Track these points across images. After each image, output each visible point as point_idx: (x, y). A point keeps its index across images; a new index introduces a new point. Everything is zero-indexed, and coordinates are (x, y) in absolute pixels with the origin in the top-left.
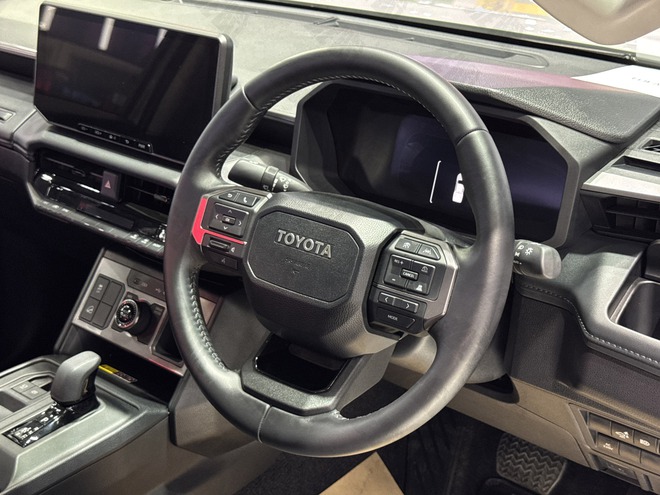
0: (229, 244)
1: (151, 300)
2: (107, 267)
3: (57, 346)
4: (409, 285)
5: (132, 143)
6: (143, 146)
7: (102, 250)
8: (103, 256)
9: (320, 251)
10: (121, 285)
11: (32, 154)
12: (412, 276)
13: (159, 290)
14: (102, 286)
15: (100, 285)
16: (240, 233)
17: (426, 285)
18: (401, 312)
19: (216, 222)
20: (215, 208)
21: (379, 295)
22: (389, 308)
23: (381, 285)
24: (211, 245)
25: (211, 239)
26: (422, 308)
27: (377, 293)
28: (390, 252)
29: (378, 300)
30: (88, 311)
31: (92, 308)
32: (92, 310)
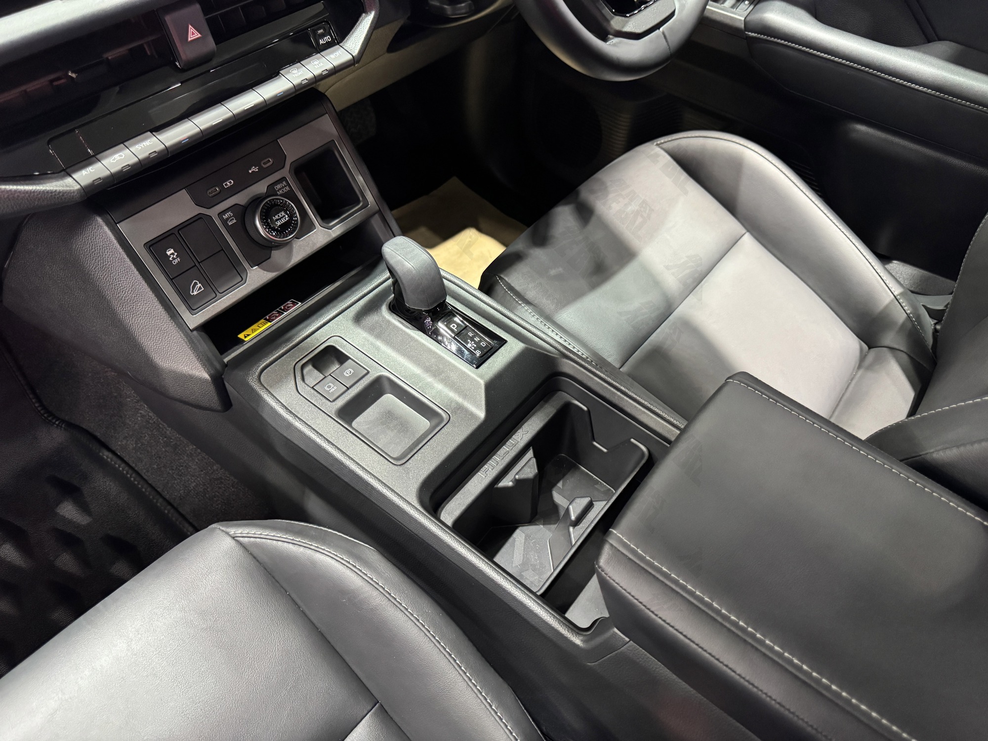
1: (260, 188)
10: (199, 218)
13: (254, 169)
14: (172, 251)
15: (169, 253)
30: (195, 293)
31: (195, 284)
32: (199, 285)
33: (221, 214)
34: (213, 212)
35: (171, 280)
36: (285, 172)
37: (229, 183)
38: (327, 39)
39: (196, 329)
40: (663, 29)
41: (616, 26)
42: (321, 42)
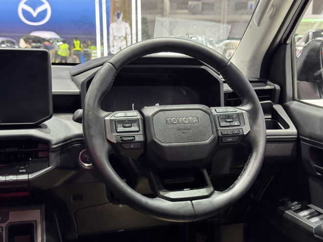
4: (232, 124)
9: (192, 121)
12: (231, 120)
16: (138, 130)
17: (238, 122)
18: (234, 135)
19: (120, 129)
20: (117, 123)
21: (221, 132)
22: (227, 136)
23: (219, 128)
24: (122, 140)
25: (121, 137)
26: (241, 130)
27: (219, 132)
28: (216, 115)
29: (222, 134)
36: (4, 225)
38: (24, 171)
40: (193, 202)
41: (162, 193)
42: (20, 171)
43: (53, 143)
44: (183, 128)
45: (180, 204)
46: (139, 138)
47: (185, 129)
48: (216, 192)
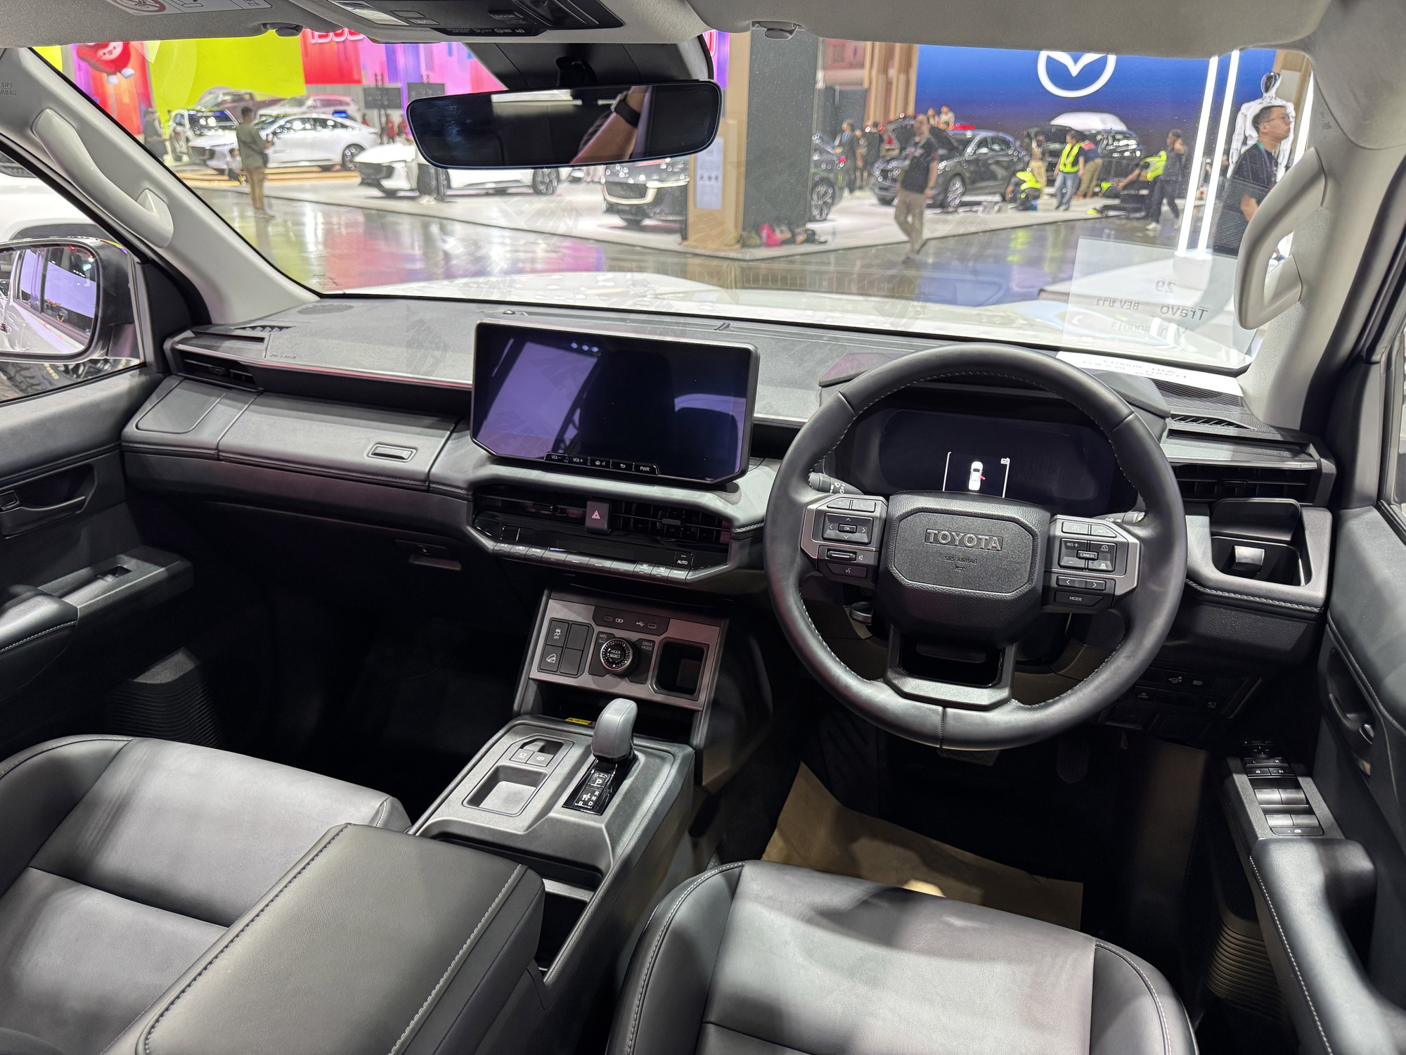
0: (855, 553)
1: (634, 636)
2: (556, 609)
3: (516, 707)
4: (1092, 565)
5: (629, 467)
6: (648, 469)
7: (546, 592)
8: (549, 598)
9: (986, 545)
10: (588, 626)
11: (470, 493)
12: (1092, 556)
13: (641, 624)
14: (559, 631)
15: (557, 630)
16: (866, 540)
17: (1109, 562)
18: (1086, 592)
19: (831, 532)
20: (827, 518)
21: (1058, 579)
22: (1072, 590)
23: (1056, 569)
24: (830, 557)
25: (829, 550)
26: (1110, 584)
27: (1054, 577)
28: (1059, 537)
29: (1057, 584)
30: (549, 661)
31: (554, 656)
32: (555, 658)
33: (600, 633)
34: (597, 629)
35: (546, 644)
36: (657, 639)
37: (619, 621)
38: (685, 562)
39: (534, 680)
40: (950, 711)
41: (890, 675)
42: (679, 562)
43: (737, 524)
44: (961, 556)
45: (919, 708)
46: (866, 557)
47: (963, 560)
48: (1015, 703)
